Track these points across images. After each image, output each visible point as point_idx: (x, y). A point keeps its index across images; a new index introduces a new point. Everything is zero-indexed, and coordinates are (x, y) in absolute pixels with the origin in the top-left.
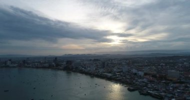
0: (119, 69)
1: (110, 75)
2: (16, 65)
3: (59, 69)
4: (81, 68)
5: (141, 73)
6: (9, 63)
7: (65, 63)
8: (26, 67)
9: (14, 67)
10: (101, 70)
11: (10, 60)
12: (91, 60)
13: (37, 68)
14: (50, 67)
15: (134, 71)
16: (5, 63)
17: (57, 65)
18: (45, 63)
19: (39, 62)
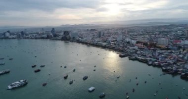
0: (114, 38)
1: (104, 44)
2: (14, 36)
3: (57, 40)
4: (78, 38)
5: (134, 42)
6: (8, 35)
7: (62, 34)
8: (26, 38)
9: (13, 38)
10: (97, 40)
11: (8, 32)
12: (88, 30)
13: (36, 38)
14: (48, 37)
15: (128, 40)
16: (4, 34)
17: (55, 36)
18: (43, 34)
19: (37, 33)
